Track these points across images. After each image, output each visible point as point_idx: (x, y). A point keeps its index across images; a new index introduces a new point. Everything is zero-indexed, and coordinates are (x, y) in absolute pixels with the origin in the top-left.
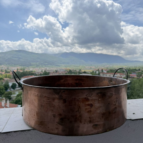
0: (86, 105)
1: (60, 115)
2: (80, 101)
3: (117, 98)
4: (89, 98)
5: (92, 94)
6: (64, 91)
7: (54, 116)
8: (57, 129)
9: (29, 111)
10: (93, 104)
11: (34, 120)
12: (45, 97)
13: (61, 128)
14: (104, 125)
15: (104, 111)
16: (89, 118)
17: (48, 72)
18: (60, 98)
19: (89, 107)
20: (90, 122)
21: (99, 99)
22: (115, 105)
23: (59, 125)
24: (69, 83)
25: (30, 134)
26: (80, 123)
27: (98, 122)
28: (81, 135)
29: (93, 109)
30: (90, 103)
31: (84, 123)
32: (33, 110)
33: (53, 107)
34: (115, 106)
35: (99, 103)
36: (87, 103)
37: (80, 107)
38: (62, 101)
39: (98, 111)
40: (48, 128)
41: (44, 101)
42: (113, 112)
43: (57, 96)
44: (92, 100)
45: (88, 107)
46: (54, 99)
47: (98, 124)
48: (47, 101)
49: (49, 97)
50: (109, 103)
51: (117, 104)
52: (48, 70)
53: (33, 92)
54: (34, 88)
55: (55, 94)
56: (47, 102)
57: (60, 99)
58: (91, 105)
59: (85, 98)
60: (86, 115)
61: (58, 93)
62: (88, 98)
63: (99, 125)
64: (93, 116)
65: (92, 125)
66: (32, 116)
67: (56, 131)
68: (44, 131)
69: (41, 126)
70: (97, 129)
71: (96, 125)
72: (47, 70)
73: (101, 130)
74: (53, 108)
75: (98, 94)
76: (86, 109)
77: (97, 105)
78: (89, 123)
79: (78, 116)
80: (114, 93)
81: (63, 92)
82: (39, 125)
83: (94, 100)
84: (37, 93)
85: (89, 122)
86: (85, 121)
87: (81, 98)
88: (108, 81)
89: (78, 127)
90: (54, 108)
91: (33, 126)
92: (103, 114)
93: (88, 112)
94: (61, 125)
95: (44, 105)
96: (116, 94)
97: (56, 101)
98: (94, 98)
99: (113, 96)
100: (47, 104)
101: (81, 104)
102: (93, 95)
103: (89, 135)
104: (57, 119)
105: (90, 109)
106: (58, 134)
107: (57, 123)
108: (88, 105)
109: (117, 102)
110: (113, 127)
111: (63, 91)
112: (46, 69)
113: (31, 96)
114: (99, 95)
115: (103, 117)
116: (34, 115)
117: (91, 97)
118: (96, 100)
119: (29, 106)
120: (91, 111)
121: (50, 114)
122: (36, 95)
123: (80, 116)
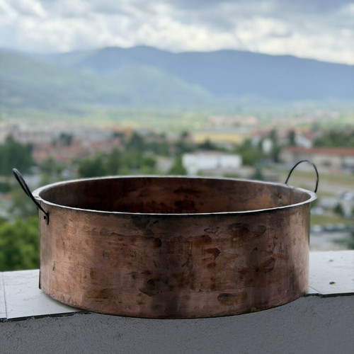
0: (205, 251)
1: (148, 273)
2: (192, 242)
3: (275, 238)
4: (211, 236)
5: (218, 228)
6: (157, 222)
7: (134, 276)
8: (140, 303)
9: (71, 268)
10: (219, 249)
11: (84, 288)
12: (113, 234)
13: (149, 300)
14: (245, 296)
15: (245, 266)
16: (212, 279)
17: (23, 140)
18: (148, 237)
19: (211, 255)
20: (213, 287)
21: (235, 239)
22: (272, 252)
23: (144, 295)
24: (154, 202)
25: (71, 323)
26: (191, 290)
27: (230, 288)
28: (194, 317)
29: (219, 260)
30: (212, 246)
31: (200, 290)
32: (80, 267)
33: (132, 256)
34: (271, 256)
35: (232, 247)
36: (207, 247)
37: (190, 255)
38: (152, 243)
39: (232, 266)
40: (120, 303)
41: (110, 243)
42: (267, 268)
43: (141, 233)
44: (218, 240)
45: (208, 256)
46: (133, 239)
47: (231, 293)
48: (117, 244)
49: (121, 233)
50: (256, 249)
51: (276, 251)
52: (27, 134)
53: (82, 224)
54: (85, 215)
55: (137, 228)
56: (116, 246)
57: (147, 239)
58: (216, 252)
59: (203, 236)
60: (203, 273)
61: (142, 226)
62: (208, 236)
63: (233, 295)
64: (219, 274)
65: (218, 294)
66: (78, 279)
67: (138, 310)
68: (111, 312)
69: (102, 300)
70: (228, 305)
71: (227, 295)
72: (20, 134)
73: (237, 306)
74: (130, 258)
75: (230, 227)
76: (204, 260)
77: (228, 251)
78: (210, 290)
79: (186, 275)
80: (268, 227)
81: (154, 223)
82: (97, 299)
83: (223, 240)
84: (91, 227)
85: (212, 289)
86: (202, 285)
87: (193, 235)
88: (271, 197)
89: (187, 298)
90: (133, 258)
91: (80, 304)
92: (243, 272)
93: (209, 266)
94: (149, 296)
95: (109, 251)
96: (273, 229)
97: (139, 242)
98: (222, 236)
99: (267, 232)
100: (117, 249)
101: (194, 250)
102: (220, 230)
103: (212, 317)
104: (141, 283)
105: (212, 261)
106: (142, 316)
107: (140, 290)
108: (210, 251)
109: (275, 246)
110: (266, 302)
111: (153, 220)
112: (15, 127)
113: (77, 233)
114: (234, 229)
115: (241, 278)
116: (85, 277)
117: (216, 234)
118: (227, 239)
119: (70, 258)
120: (215, 264)
121: (125, 271)
122: (91, 230)
123: (192, 275)
